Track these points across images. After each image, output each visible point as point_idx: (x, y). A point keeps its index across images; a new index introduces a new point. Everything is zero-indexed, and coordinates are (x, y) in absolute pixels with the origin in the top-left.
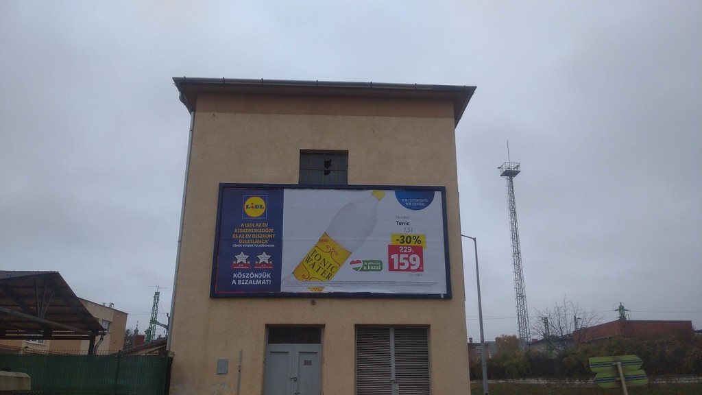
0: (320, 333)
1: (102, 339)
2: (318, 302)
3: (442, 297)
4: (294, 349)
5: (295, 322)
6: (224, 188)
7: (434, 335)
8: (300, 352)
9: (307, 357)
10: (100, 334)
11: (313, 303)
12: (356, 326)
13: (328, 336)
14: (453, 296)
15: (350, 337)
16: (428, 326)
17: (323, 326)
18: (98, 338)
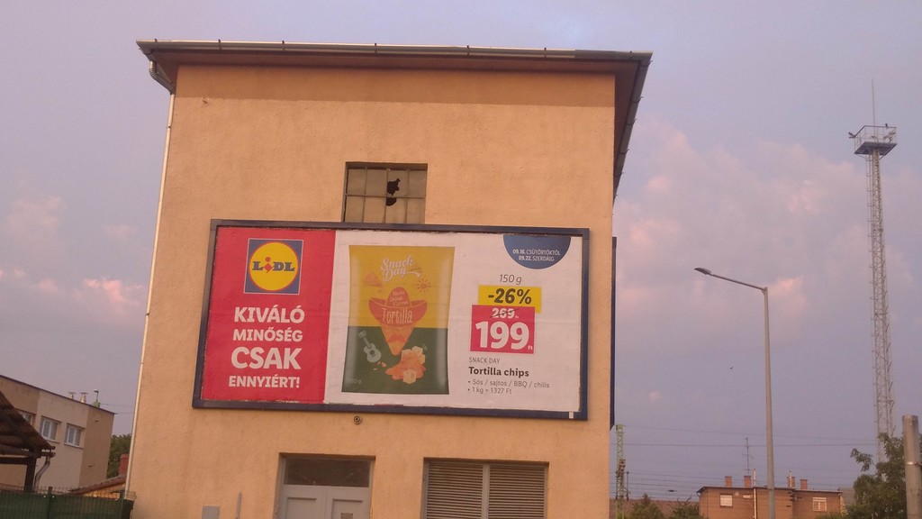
0: (368, 472)
1: (47, 463)
2: (366, 418)
3: (571, 416)
4: (324, 494)
5: (327, 452)
6: (219, 226)
7: (553, 478)
8: (335, 500)
9: (348, 509)
10: (45, 454)
11: (358, 421)
12: (427, 460)
13: (378, 473)
14: (589, 416)
15: (415, 477)
16: (547, 464)
17: (373, 458)
18: (40, 462)
